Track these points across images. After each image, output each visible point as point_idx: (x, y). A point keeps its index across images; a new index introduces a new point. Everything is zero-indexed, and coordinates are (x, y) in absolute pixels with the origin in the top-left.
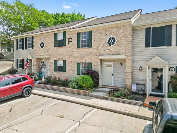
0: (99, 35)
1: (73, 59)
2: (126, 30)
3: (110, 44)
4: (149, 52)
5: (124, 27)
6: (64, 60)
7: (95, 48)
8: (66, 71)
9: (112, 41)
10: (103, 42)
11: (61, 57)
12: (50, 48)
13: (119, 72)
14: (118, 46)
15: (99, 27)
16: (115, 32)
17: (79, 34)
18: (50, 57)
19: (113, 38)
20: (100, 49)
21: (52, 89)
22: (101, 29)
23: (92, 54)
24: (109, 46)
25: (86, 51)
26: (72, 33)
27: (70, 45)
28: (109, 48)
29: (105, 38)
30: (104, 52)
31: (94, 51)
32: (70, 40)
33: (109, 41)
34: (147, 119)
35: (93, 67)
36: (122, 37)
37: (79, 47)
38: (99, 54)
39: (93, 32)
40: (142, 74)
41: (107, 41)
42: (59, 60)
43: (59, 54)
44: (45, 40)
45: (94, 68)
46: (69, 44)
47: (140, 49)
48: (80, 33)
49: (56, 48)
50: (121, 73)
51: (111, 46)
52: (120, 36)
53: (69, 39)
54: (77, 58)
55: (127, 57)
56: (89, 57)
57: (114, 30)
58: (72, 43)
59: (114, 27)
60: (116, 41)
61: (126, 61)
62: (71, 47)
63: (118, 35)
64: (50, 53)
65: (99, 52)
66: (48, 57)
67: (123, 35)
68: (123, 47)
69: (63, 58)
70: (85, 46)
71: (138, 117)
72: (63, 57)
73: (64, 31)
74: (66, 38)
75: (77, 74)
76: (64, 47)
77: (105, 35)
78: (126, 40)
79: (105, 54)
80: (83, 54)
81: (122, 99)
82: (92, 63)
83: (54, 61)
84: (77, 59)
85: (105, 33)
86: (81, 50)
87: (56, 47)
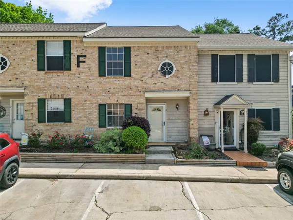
0: (145, 57)
1: (90, 98)
2: (190, 54)
3: (164, 74)
4: (216, 89)
5: (187, 49)
6: (65, 100)
7: (137, 77)
8: (70, 121)
9: (167, 69)
10: (152, 69)
11: (59, 92)
12: (26, 72)
13: (174, 118)
14: (178, 77)
15: (145, 43)
16: (172, 54)
17: (102, 50)
18: (26, 91)
19: (169, 64)
20: (147, 81)
21: (56, 160)
22: (148, 47)
23: (131, 88)
24: (162, 77)
25: (118, 82)
26: (85, 45)
27: (81, 69)
28: (163, 79)
29: (155, 63)
30: (154, 85)
31: (136, 83)
32: (81, 59)
33: (162, 68)
34: (262, 182)
35: (134, 111)
36: (184, 64)
37: (102, 74)
38: (145, 88)
39: (132, 49)
40: (208, 121)
41: (159, 69)
42: (53, 97)
43: (53, 85)
44: (9, 54)
45: (136, 113)
46: (78, 66)
47: (204, 84)
48: (104, 48)
49: (42, 73)
50: (177, 121)
51: (167, 76)
52: (181, 62)
53: (78, 57)
54: (99, 95)
55: (193, 96)
56: (124, 93)
57: (171, 51)
58: (86, 66)
59: (171, 47)
60: (175, 69)
61: (191, 102)
62: (83, 73)
63: (177, 60)
64: (26, 83)
65: (144, 86)
66: (21, 90)
67: (185, 60)
68: (185, 79)
69: (62, 95)
70: (115, 74)
71: (251, 182)
72: (62, 93)
73: (67, 39)
74: (70, 54)
75: (100, 127)
76: (66, 72)
77: (154, 57)
78: (190, 69)
79: (156, 89)
80: (112, 87)
81: (205, 160)
82: (131, 105)
83: (38, 99)
84: (99, 97)
85: (155, 54)
86: (107, 80)
87: (44, 70)
